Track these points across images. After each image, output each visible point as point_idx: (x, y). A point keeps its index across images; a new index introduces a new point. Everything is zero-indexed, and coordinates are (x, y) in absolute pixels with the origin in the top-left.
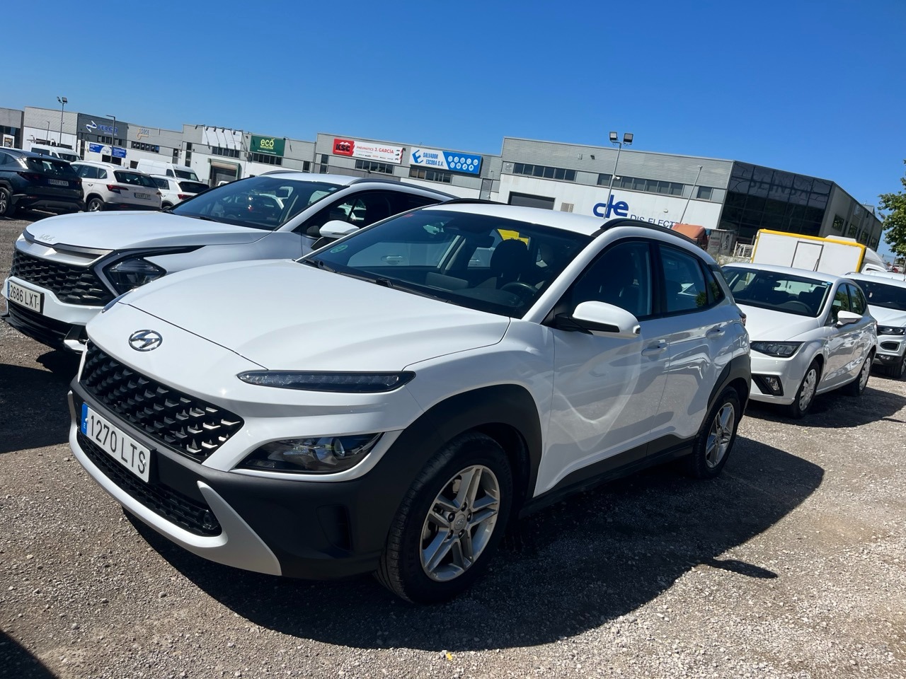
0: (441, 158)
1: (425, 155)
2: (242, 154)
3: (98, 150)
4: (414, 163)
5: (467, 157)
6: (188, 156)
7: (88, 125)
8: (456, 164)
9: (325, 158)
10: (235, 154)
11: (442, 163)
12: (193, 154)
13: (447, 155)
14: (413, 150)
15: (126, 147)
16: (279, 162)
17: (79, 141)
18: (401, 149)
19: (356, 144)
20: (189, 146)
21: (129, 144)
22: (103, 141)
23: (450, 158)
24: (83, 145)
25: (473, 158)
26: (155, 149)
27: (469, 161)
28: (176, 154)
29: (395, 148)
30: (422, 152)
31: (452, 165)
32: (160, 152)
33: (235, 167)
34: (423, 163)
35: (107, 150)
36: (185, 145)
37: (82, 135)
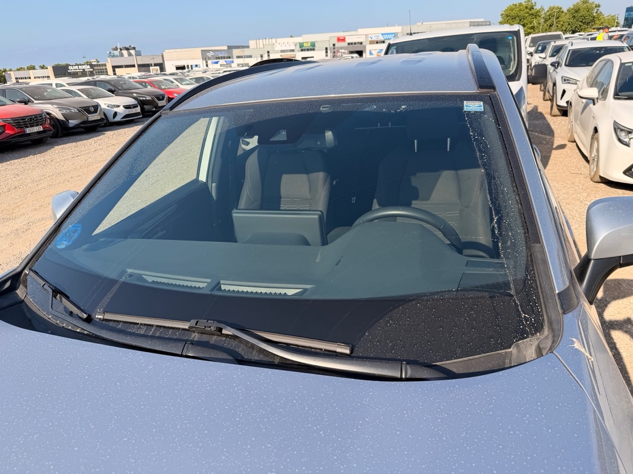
0: (381, 36)
1: (375, 36)
2: (296, 51)
3: (217, 63)
4: (370, 39)
5: (390, 34)
6: (269, 56)
7: (208, 54)
8: (386, 37)
9: (334, 45)
10: (293, 51)
11: (381, 38)
12: (271, 55)
13: (382, 34)
14: (370, 36)
15: (233, 58)
16: (314, 50)
17: (204, 62)
18: (365, 36)
19: (347, 38)
20: (268, 52)
21: (235, 57)
22: (219, 58)
23: (384, 36)
24: (207, 62)
25: (392, 34)
26: (250, 57)
27: (391, 35)
28: (262, 56)
29: (362, 36)
30: (373, 35)
31: (385, 38)
32: (253, 56)
33: (294, 56)
34: (374, 39)
35: (222, 62)
36: (267, 52)
37: (205, 58)
